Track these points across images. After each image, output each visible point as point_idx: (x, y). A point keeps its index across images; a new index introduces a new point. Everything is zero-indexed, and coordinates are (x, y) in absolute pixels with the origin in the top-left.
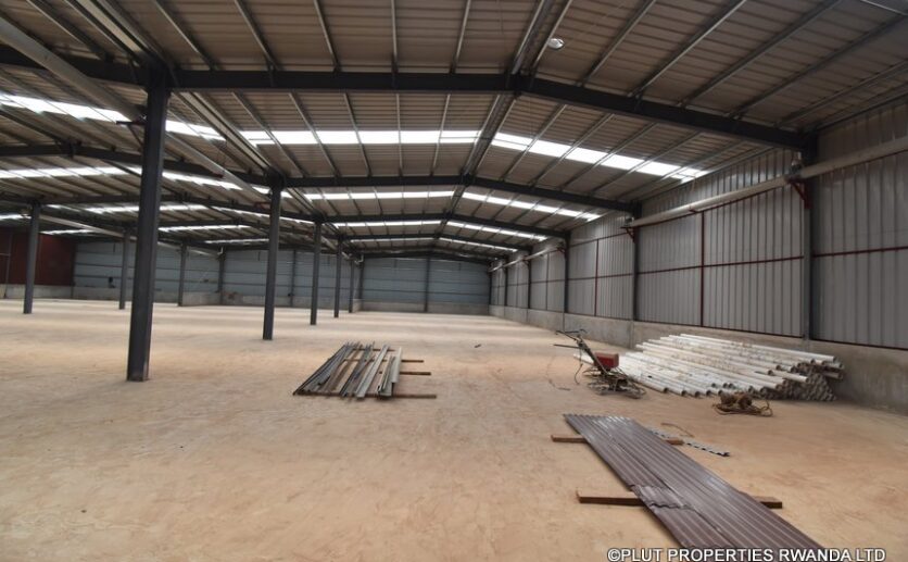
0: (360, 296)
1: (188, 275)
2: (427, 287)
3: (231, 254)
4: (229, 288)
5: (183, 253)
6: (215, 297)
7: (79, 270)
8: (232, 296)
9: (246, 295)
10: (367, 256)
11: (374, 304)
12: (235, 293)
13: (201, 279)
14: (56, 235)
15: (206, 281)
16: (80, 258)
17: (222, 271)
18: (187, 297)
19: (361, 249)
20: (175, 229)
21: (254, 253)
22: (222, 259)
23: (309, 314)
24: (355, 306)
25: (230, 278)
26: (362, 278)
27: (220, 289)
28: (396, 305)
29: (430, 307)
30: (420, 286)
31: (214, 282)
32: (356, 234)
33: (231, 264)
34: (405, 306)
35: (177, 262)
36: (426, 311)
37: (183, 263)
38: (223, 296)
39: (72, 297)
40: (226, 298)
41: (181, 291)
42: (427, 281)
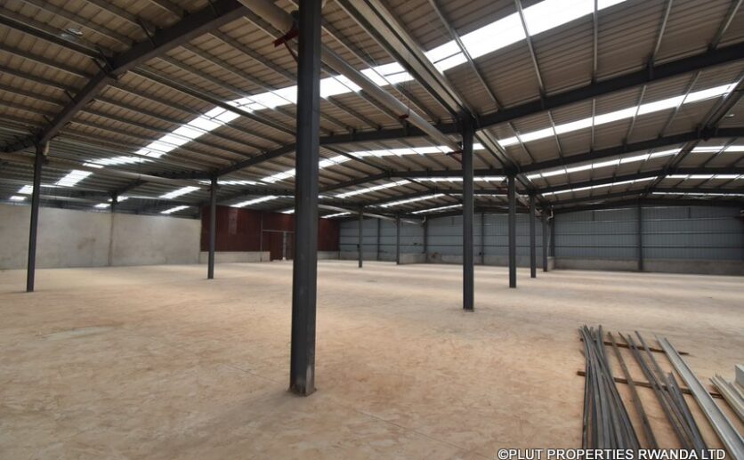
0: (553, 254)
1: (403, 240)
2: (640, 241)
3: (431, 222)
4: (432, 249)
5: (398, 223)
6: (422, 257)
7: (342, 240)
8: (434, 256)
9: (446, 254)
10: (557, 212)
11: (570, 262)
12: (436, 253)
13: (411, 243)
14: (329, 219)
15: (415, 244)
16: (343, 232)
17: (426, 236)
18: (403, 257)
19: (551, 204)
20: (391, 204)
21: (449, 219)
22: (425, 226)
23: (508, 273)
24: (550, 265)
25: (432, 240)
26: (553, 235)
27: (425, 251)
28: (598, 262)
29: (647, 264)
30: (630, 240)
31: (420, 245)
32: (550, 185)
33: (432, 230)
34: (611, 263)
35: (394, 231)
36: (641, 269)
37: (398, 231)
38: (428, 257)
39: (339, 258)
40: (430, 257)
41: (398, 253)
42: (640, 233)
